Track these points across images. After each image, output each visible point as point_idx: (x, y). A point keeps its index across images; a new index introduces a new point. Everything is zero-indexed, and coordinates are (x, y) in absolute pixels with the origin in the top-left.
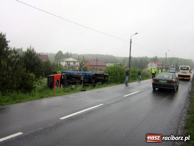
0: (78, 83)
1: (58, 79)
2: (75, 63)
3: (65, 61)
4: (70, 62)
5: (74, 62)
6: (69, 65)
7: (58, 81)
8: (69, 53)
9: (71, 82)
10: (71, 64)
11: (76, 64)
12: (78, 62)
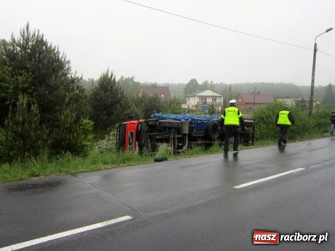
0: (174, 138)
1: (132, 131)
2: (215, 100)
3: (199, 96)
4: (206, 97)
5: (214, 98)
6: (205, 103)
7: (132, 133)
8: (209, 82)
9: (158, 137)
10: (209, 101)
11: (218, 100)
12: (220, 97)
